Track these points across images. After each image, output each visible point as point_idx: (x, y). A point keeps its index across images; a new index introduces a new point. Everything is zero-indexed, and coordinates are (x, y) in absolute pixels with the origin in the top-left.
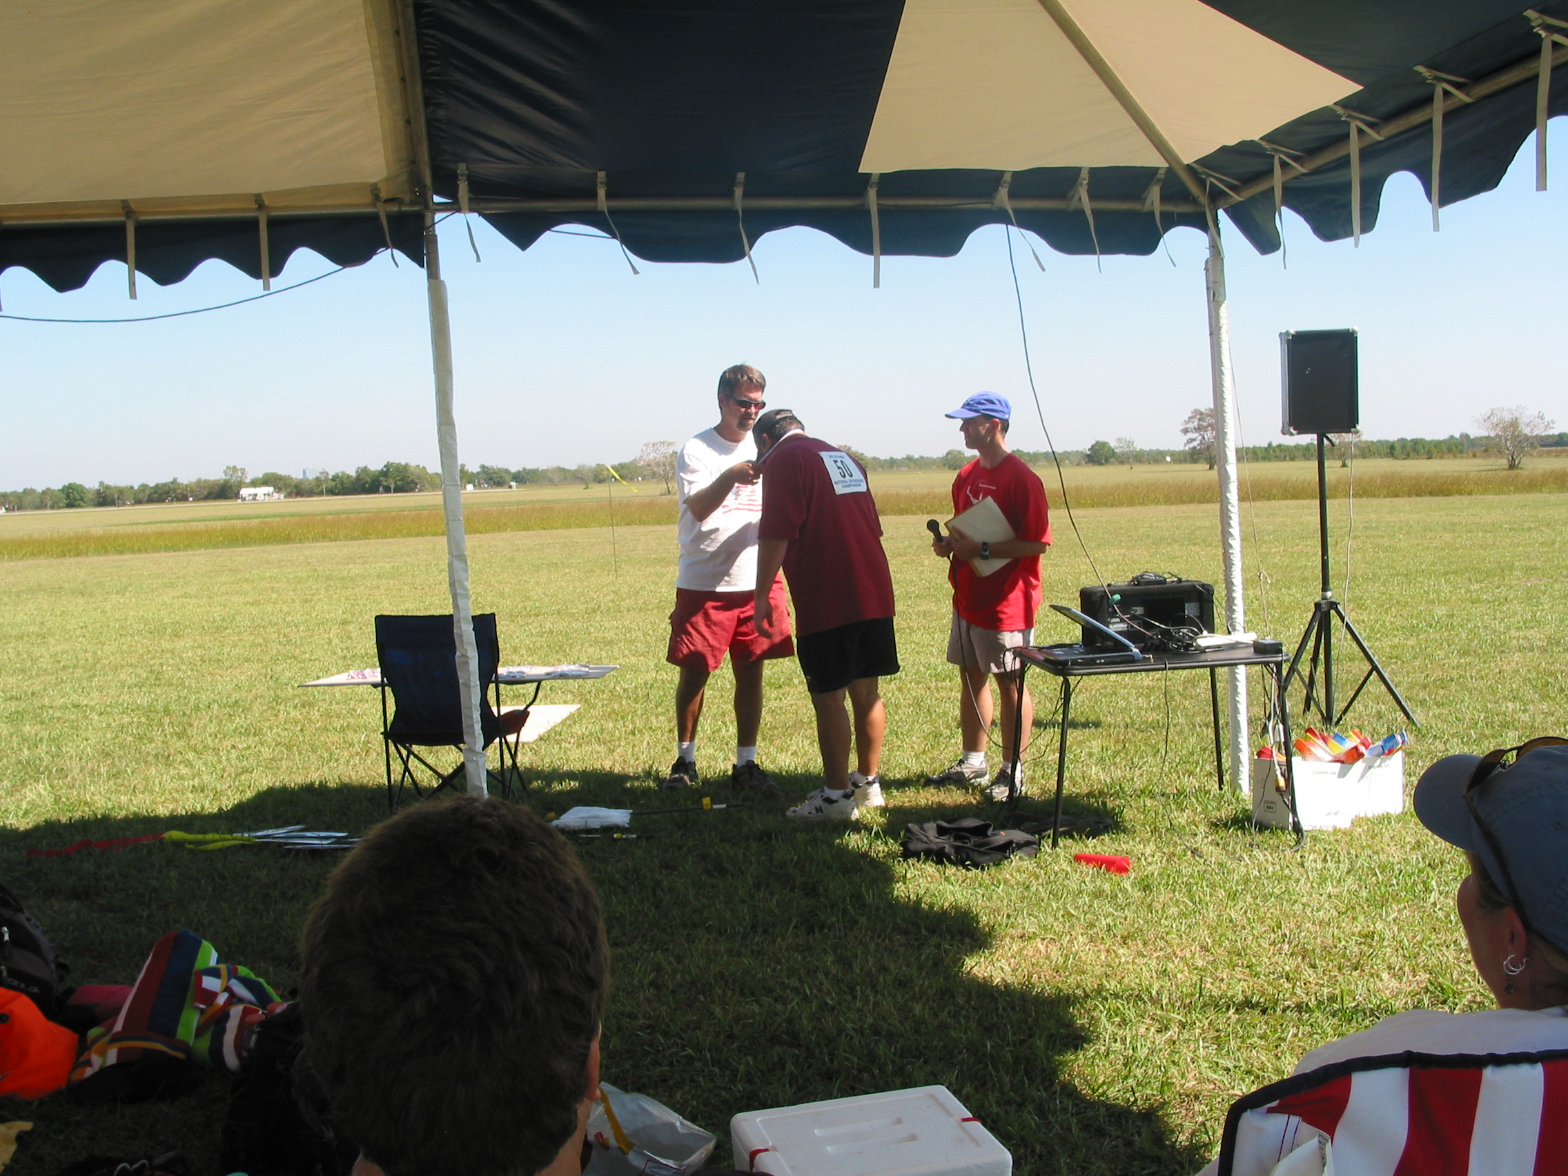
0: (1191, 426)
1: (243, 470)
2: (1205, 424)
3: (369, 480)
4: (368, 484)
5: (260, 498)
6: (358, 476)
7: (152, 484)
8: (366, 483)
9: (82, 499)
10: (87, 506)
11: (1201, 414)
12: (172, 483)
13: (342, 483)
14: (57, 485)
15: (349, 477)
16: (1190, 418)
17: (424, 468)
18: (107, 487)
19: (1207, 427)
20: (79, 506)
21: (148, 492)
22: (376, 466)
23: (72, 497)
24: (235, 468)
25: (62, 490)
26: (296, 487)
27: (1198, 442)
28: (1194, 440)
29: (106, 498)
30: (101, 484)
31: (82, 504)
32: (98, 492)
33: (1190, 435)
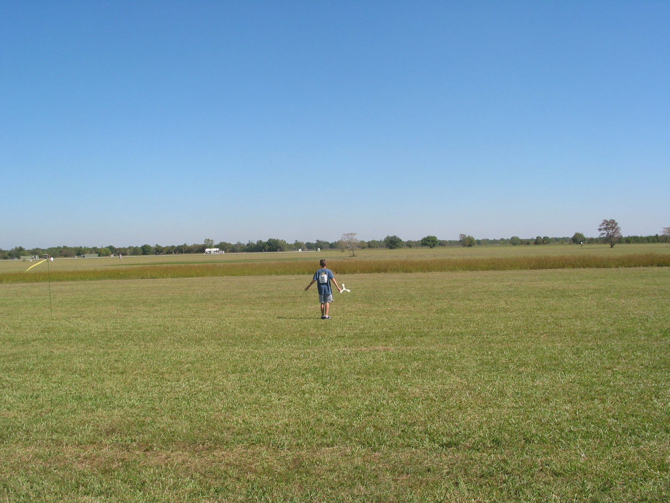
0: (603, 227)
1: (212, 241)
2: (609, 226)
3: (262, 246)
4: (260, 247)
5: (212, 253)
6: (258, 244)
7: (176, 246)
8: (261, 247)
9: (149, 251)
10: (151, 254)
11: (607, 222)
12: (184, 245)
13: (251, 247)
14: (140, 246)
15: (254, 244)
16: (603, 224)
17: (285, 241)
18: (159, 247)
19: (610, 228)
20: (148, 254)
21: (174, 249)
22: (265, 240)
23: (145, 250)
24: (209, 240)
25: (142, 248)
26: (233, 248)
27: (606, 235)
28: (603, 234)
29: (159, 251)
30: (157, 245)
31: (149, 253)
32: (156, 249)
33: (602, 232)
